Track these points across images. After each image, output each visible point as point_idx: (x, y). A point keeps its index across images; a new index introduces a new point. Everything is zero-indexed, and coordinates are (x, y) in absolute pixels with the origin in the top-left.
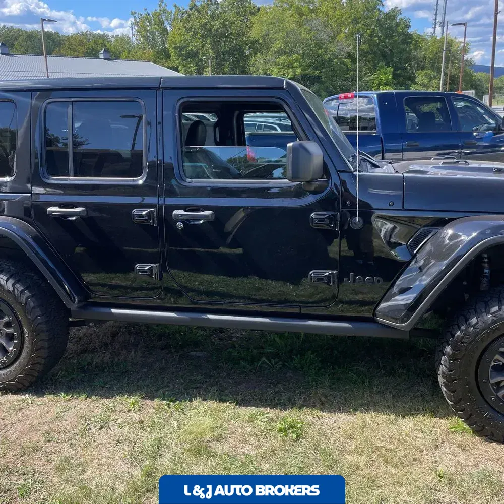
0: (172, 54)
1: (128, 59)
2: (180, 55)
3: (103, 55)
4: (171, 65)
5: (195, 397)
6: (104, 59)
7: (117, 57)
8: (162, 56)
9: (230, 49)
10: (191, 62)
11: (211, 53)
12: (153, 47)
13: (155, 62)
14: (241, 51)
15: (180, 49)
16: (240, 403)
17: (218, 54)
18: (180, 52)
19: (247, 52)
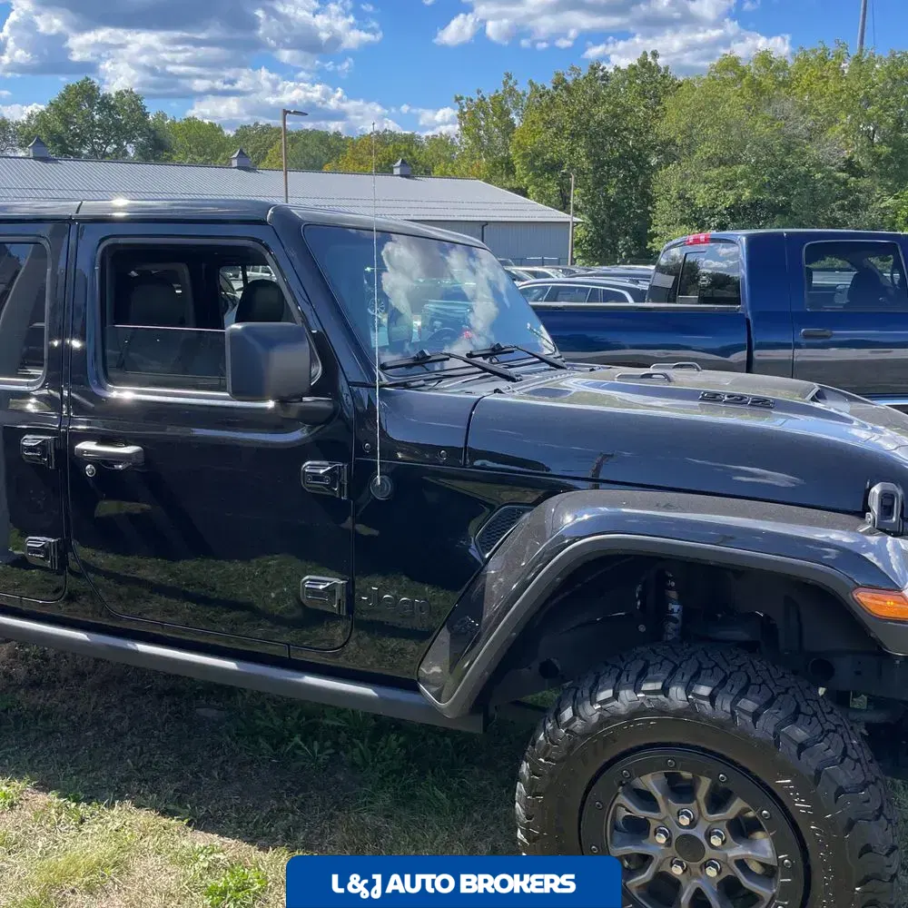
0: (517, 166)
1: (444, 175)
2: (531, 166)
3: (399, 169)
4: (515, 186)
6: (401, 176)
7: (428, 173)
8: (501, 171)
9: (621, 156)
10: (549, 179)
11: (586, 164)
12: (488, 154)
13: (488, 181)
14: (640, 161)
15: (532, 158)
17: (599, 165)
18: (532, 162)
19: (654, 161)
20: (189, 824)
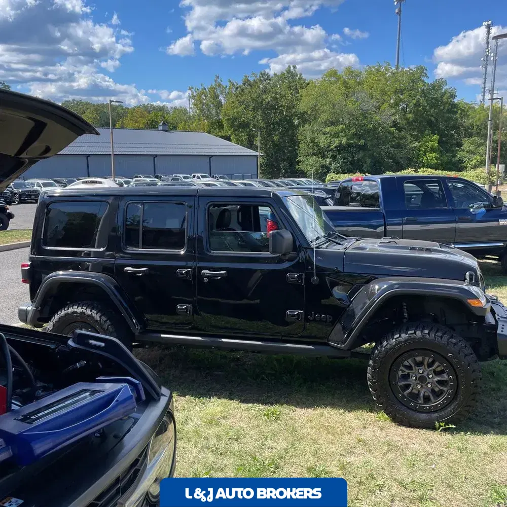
0: (225, 125)
1: (184, 130)
2: (232, 125)
3: (161, 127)
4: (224, 135)
5: (213, 396)
6: (163, 130)
7: (175, 128)
8: (216, 127)
9: (280, 120)
10: (242, 132)
11: (262, 124)
12: (207, 118)
13: (209, 132)
14: (290, 122)
15: (232, 121)
16: (243, 401)
17: (268, 123)
18: (233, 123)
19: (296, 122)
20: (240, 402)
